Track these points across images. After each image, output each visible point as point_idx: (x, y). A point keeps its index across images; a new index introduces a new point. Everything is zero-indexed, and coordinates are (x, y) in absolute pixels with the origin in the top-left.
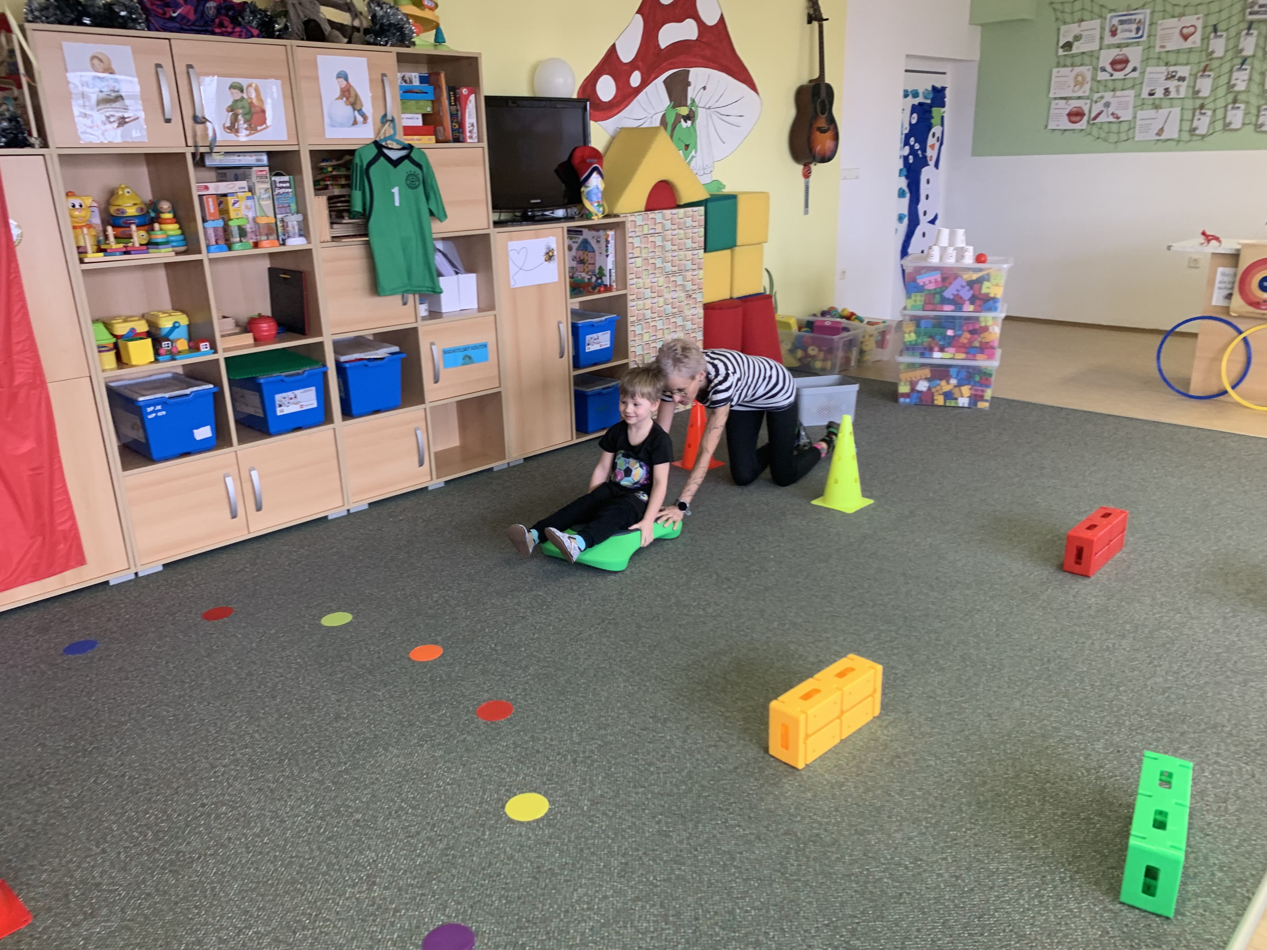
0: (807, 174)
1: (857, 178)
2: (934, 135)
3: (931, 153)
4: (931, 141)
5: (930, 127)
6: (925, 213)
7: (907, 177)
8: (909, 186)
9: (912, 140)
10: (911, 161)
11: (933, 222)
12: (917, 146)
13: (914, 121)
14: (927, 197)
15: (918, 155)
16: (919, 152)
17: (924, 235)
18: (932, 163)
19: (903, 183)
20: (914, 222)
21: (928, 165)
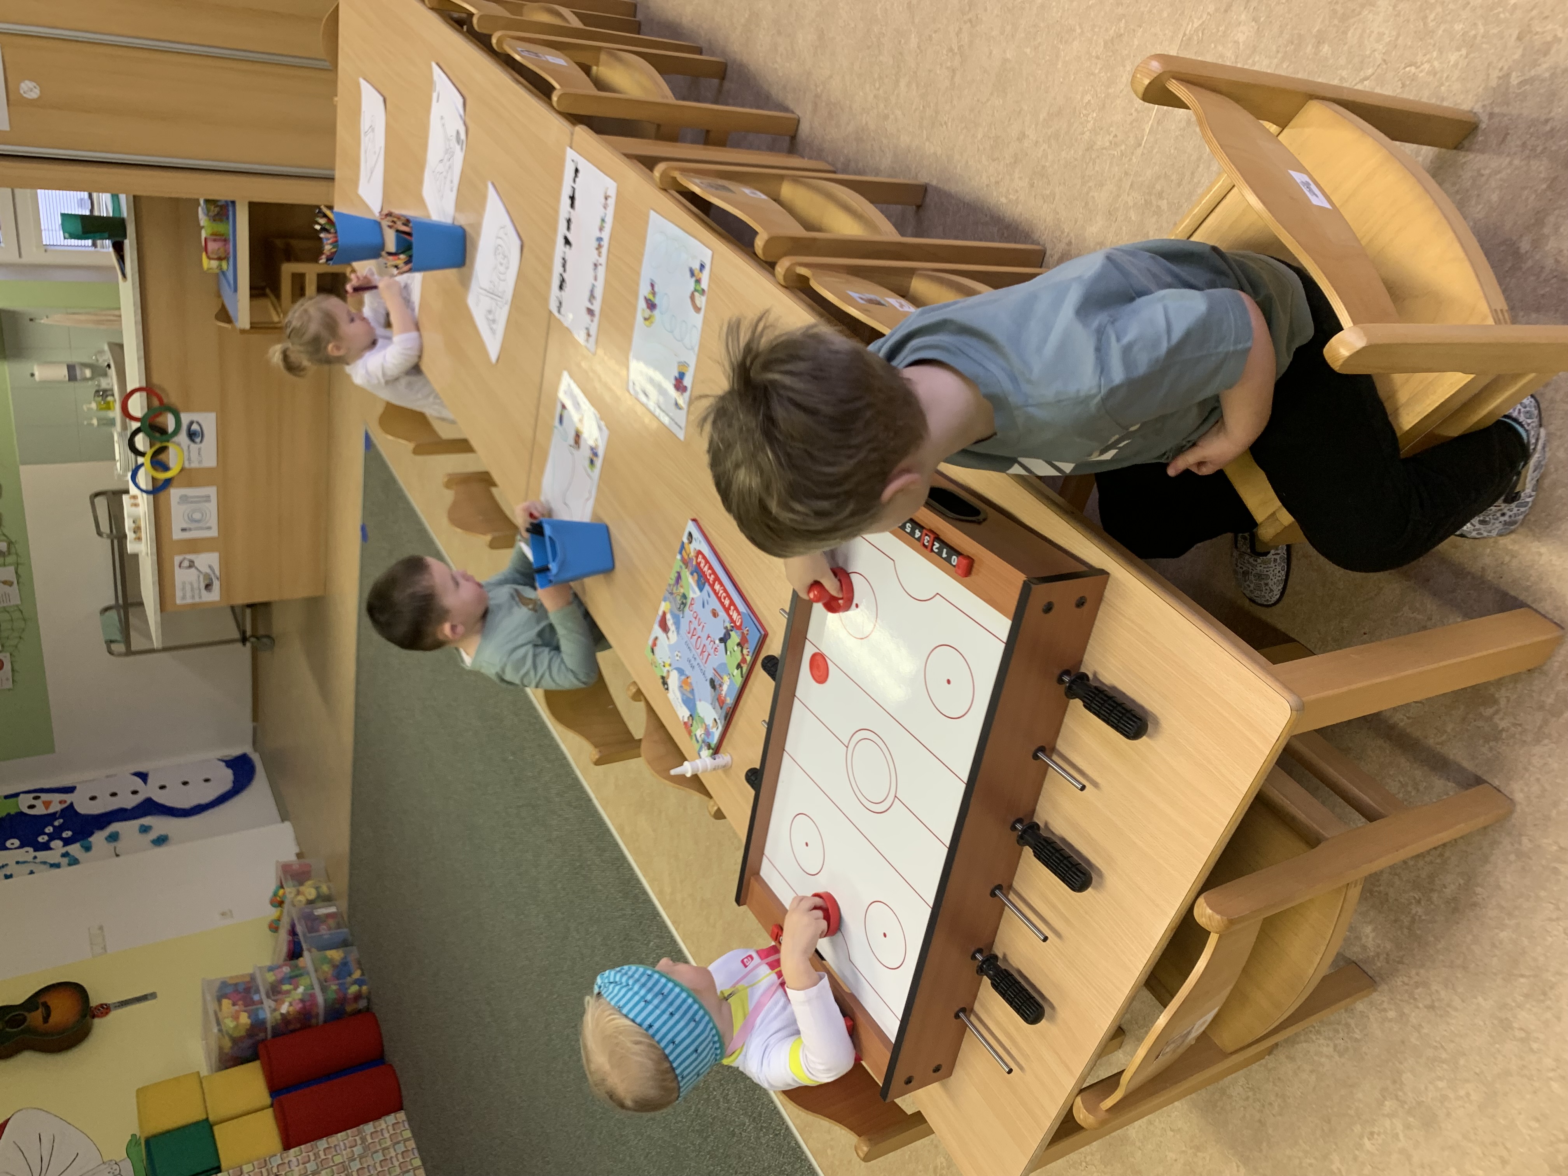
0: (105, 1009)
1: (101, 928)
2: (32, 807)
3: (56, 803)
4: (40, 810)
5: (22, 814)
6: (135, 792)
7: (91, 834)
8: (102, 828)
9: (42, 839)
10: (70, 833)
11: (143, 776)
12: (49, 829)
13: (17, 842)
14: (114, 794)
15: (60, 826)
16: (56, 823)
17: (162, 787)
18: (68, 798)
19: (98, 838)
20: (149, 807)
21: (72, 804)
